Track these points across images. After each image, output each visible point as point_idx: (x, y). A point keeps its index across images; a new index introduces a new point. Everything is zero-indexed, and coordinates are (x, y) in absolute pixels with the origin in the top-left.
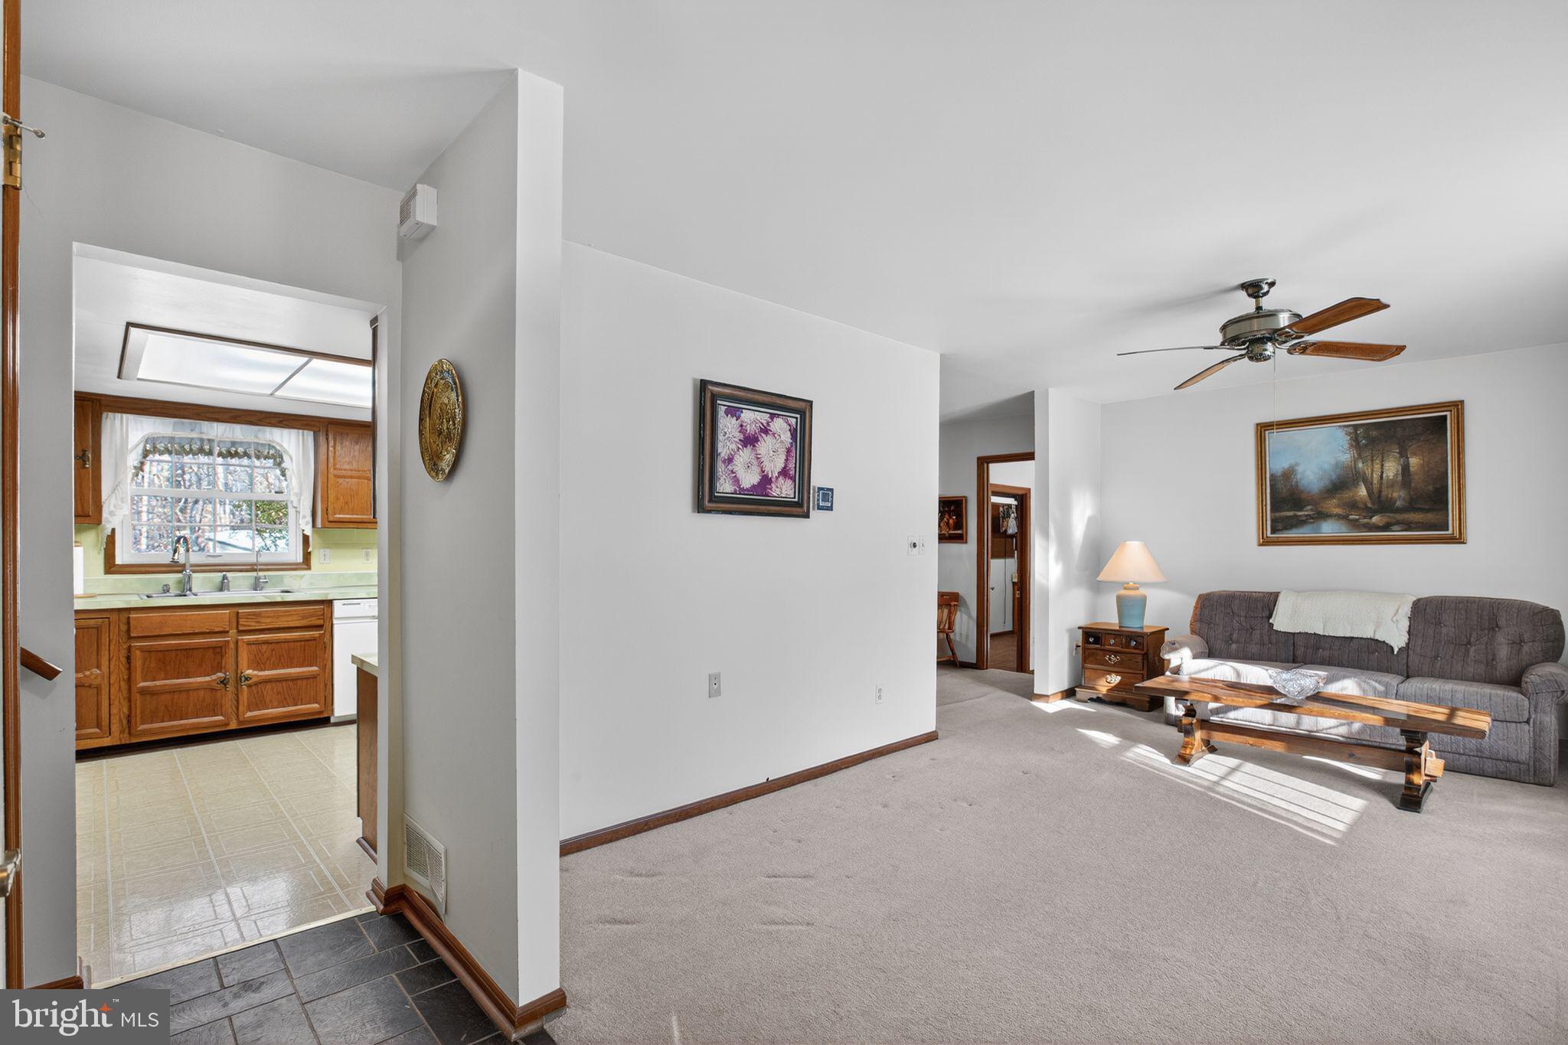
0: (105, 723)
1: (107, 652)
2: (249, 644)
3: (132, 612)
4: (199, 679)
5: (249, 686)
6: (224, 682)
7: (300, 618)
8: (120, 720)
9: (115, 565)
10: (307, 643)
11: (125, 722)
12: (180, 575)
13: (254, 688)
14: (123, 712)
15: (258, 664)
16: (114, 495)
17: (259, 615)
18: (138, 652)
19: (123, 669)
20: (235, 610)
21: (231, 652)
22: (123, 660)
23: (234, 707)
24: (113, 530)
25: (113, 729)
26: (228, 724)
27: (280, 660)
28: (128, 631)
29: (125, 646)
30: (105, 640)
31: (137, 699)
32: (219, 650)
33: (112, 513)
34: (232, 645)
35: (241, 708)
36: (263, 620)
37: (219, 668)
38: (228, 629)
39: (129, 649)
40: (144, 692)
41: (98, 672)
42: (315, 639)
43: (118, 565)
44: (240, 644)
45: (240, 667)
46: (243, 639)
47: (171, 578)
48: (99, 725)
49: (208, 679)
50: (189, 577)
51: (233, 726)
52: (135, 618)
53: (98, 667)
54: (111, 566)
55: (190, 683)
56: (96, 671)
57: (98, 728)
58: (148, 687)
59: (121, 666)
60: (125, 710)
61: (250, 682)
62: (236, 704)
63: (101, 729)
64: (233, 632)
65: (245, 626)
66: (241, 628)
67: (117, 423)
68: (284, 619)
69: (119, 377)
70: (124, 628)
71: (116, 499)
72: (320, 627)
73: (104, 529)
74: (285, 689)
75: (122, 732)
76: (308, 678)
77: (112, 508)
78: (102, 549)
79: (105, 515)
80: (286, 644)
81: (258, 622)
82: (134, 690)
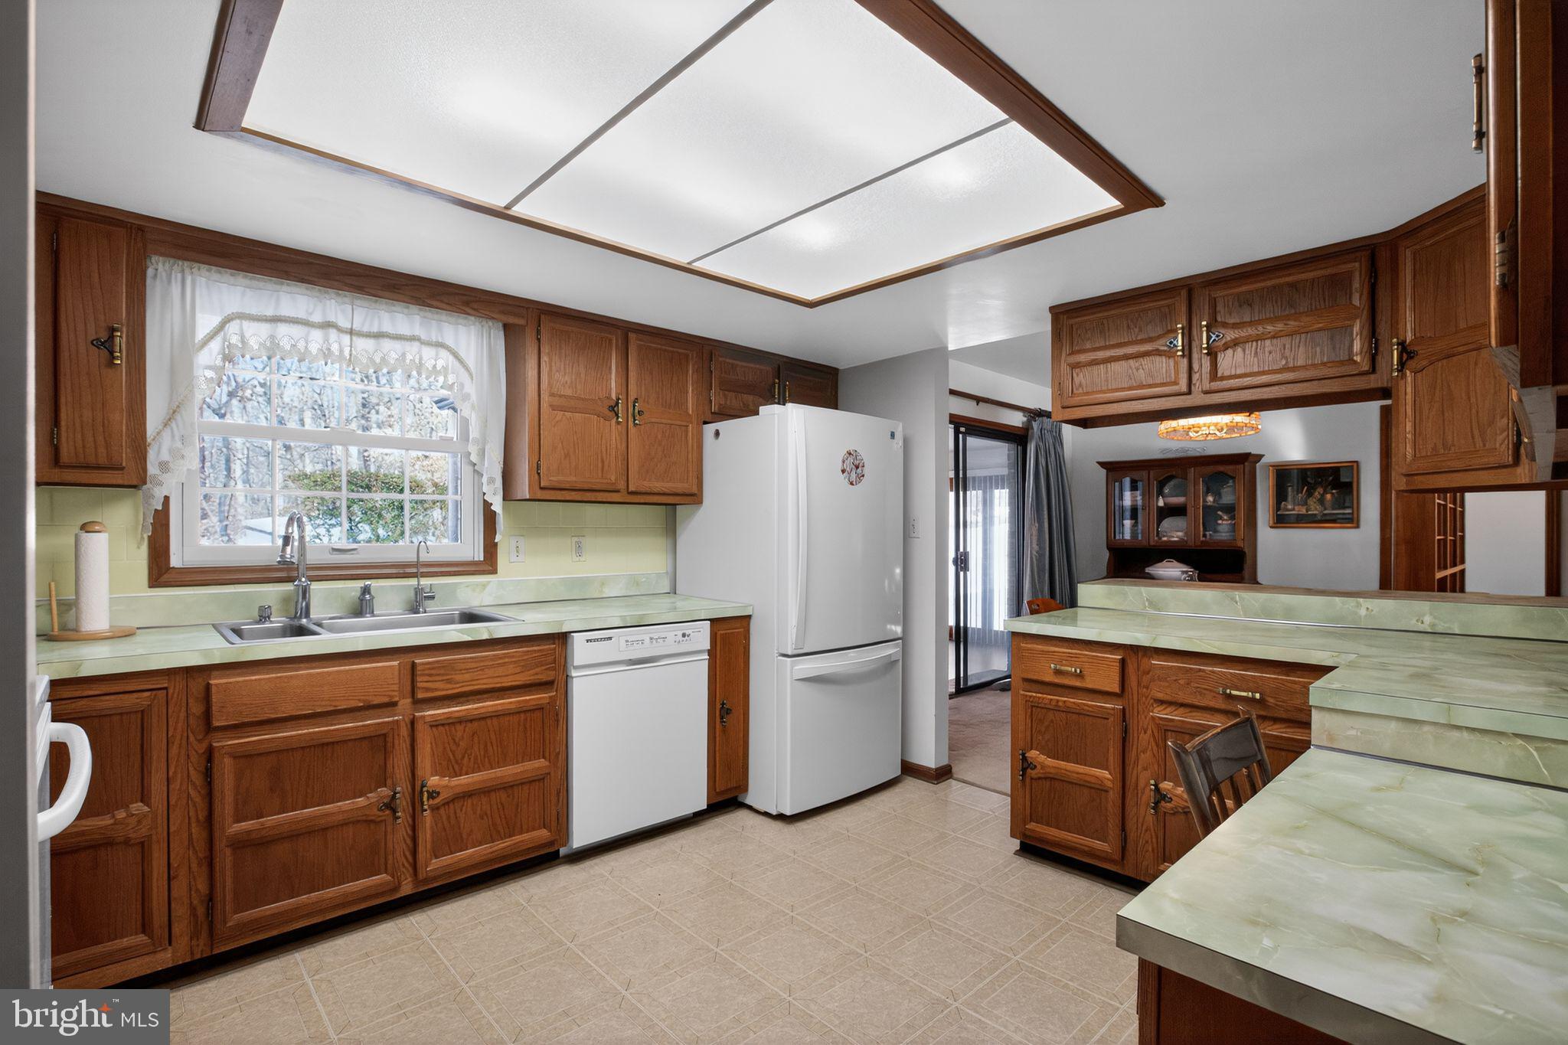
0: (159, 918)
1: (163, 765)
2: (436, 724)
3: (215, 673)
4: (345, 804)
5: (435, 809)
6: (390, 806)
7: (518, 670)
8: (193, 909)
9: (168, 569)
10: (528, 714)
11: (201, 911)
12: (289, 587)
13: (442, 811)
14: (197, 890)
15: (451, 766)
16: (168, 431)
17: (449, 666)
18: (227, 761)
19: (198, 800)
20: (408, 659)
21: (402, 746)
22: (197, 778)
23: (408, 854)
24: (167, 499)
25: (176, 929)
26: (396, 889)
27: (486, 751)
28: (207, 715)
29: (202, 748)
30: (158, 739)
31: (226, 859)
32: (379, 742)
33: (164, 467)
34: (404, 731)
35: (422, 855)
36: (458, 677)
37: (382, 778)
38: (396, 699)
39: (210, 755)
40: (241, 844)
41: (146, 809)
42: (541, 709)
43: (173, 568)
44: (419, 726)
45: (419, 773)
46: (423, 717)
47: (272, 593)
48: (145, 928)
49: (361, 801)
50: (305, 592)
51: (407, 889)
52: (216, 685)
53: (144, 798)
54: (161, 572)
55: (327, 815)
56: (138, 807)
57: (144, 932)
58: (249, 832)
59: (192, 792)
60: (202, 886)
61: (436, 801)
62: (411, 845)
63: (151, 937)
64: (405, 703)
65: (427, 690)
66: (420, 695)
67: (175, 290)
68: (490, 672)
69: (199, 124)
70: (197, 709)
71: (173, 436)
72: (547, 685)
73: (149, 497)
74: (495, 807)
75: (195, 935)
76: (531, 782)
77: (165, 456)
78: (145, 537)
79: (152, 469)
80: (495, 720)
81: (449, 681)
82: (220, 844)
